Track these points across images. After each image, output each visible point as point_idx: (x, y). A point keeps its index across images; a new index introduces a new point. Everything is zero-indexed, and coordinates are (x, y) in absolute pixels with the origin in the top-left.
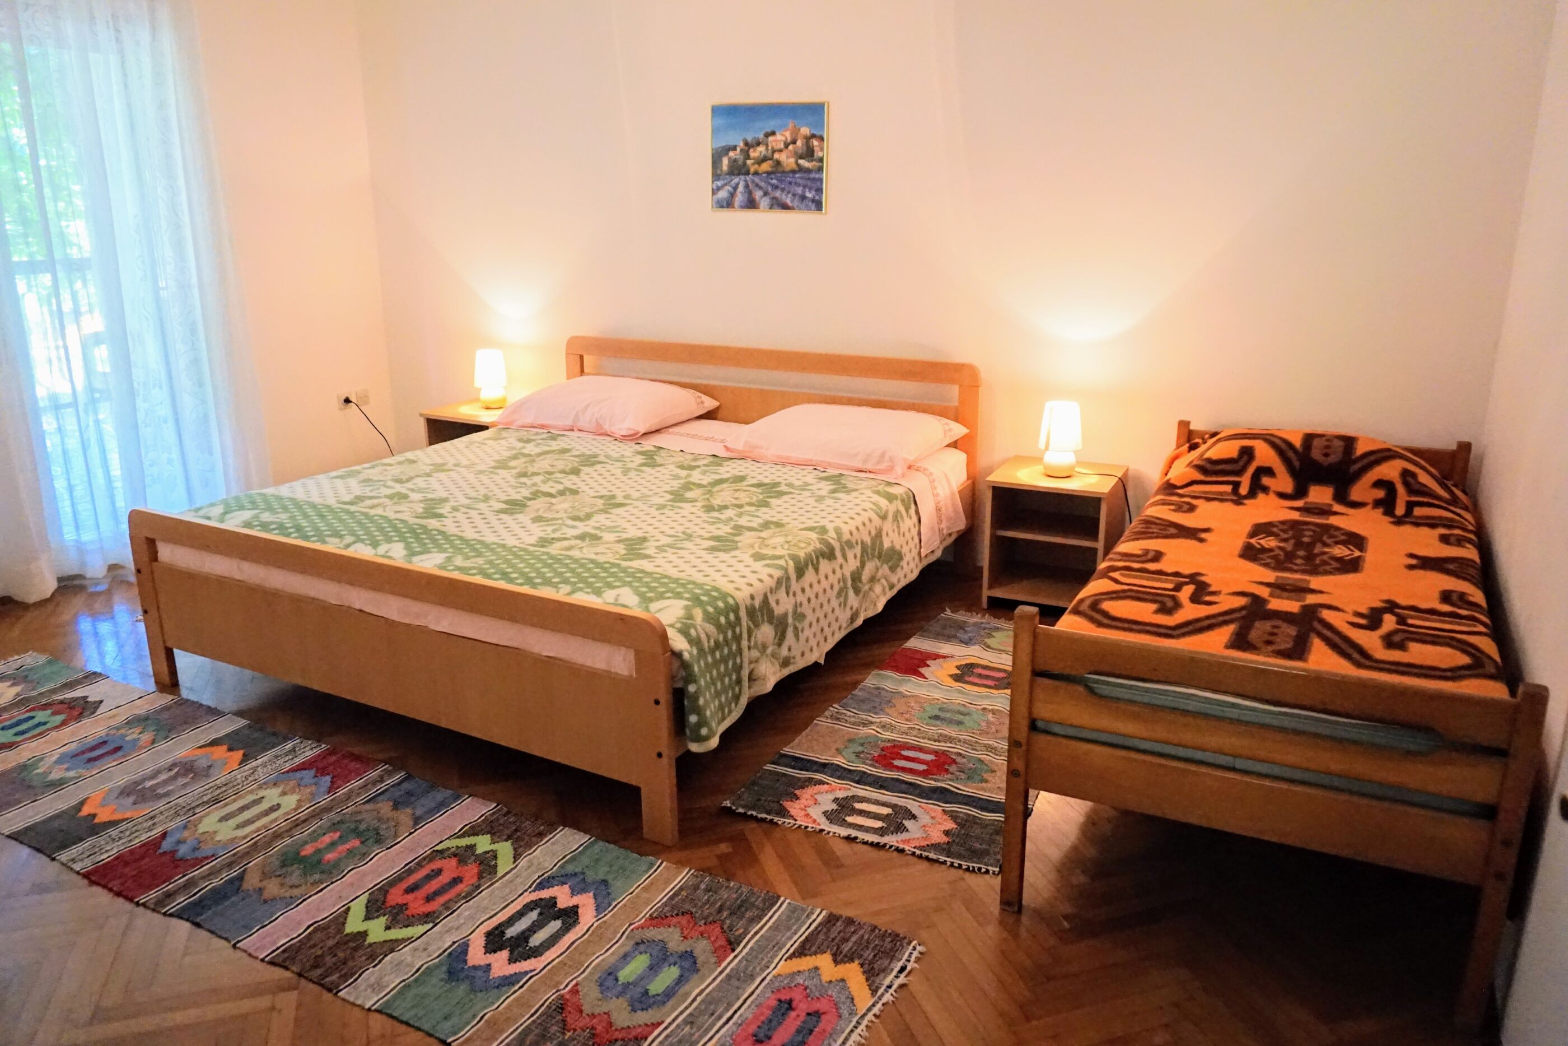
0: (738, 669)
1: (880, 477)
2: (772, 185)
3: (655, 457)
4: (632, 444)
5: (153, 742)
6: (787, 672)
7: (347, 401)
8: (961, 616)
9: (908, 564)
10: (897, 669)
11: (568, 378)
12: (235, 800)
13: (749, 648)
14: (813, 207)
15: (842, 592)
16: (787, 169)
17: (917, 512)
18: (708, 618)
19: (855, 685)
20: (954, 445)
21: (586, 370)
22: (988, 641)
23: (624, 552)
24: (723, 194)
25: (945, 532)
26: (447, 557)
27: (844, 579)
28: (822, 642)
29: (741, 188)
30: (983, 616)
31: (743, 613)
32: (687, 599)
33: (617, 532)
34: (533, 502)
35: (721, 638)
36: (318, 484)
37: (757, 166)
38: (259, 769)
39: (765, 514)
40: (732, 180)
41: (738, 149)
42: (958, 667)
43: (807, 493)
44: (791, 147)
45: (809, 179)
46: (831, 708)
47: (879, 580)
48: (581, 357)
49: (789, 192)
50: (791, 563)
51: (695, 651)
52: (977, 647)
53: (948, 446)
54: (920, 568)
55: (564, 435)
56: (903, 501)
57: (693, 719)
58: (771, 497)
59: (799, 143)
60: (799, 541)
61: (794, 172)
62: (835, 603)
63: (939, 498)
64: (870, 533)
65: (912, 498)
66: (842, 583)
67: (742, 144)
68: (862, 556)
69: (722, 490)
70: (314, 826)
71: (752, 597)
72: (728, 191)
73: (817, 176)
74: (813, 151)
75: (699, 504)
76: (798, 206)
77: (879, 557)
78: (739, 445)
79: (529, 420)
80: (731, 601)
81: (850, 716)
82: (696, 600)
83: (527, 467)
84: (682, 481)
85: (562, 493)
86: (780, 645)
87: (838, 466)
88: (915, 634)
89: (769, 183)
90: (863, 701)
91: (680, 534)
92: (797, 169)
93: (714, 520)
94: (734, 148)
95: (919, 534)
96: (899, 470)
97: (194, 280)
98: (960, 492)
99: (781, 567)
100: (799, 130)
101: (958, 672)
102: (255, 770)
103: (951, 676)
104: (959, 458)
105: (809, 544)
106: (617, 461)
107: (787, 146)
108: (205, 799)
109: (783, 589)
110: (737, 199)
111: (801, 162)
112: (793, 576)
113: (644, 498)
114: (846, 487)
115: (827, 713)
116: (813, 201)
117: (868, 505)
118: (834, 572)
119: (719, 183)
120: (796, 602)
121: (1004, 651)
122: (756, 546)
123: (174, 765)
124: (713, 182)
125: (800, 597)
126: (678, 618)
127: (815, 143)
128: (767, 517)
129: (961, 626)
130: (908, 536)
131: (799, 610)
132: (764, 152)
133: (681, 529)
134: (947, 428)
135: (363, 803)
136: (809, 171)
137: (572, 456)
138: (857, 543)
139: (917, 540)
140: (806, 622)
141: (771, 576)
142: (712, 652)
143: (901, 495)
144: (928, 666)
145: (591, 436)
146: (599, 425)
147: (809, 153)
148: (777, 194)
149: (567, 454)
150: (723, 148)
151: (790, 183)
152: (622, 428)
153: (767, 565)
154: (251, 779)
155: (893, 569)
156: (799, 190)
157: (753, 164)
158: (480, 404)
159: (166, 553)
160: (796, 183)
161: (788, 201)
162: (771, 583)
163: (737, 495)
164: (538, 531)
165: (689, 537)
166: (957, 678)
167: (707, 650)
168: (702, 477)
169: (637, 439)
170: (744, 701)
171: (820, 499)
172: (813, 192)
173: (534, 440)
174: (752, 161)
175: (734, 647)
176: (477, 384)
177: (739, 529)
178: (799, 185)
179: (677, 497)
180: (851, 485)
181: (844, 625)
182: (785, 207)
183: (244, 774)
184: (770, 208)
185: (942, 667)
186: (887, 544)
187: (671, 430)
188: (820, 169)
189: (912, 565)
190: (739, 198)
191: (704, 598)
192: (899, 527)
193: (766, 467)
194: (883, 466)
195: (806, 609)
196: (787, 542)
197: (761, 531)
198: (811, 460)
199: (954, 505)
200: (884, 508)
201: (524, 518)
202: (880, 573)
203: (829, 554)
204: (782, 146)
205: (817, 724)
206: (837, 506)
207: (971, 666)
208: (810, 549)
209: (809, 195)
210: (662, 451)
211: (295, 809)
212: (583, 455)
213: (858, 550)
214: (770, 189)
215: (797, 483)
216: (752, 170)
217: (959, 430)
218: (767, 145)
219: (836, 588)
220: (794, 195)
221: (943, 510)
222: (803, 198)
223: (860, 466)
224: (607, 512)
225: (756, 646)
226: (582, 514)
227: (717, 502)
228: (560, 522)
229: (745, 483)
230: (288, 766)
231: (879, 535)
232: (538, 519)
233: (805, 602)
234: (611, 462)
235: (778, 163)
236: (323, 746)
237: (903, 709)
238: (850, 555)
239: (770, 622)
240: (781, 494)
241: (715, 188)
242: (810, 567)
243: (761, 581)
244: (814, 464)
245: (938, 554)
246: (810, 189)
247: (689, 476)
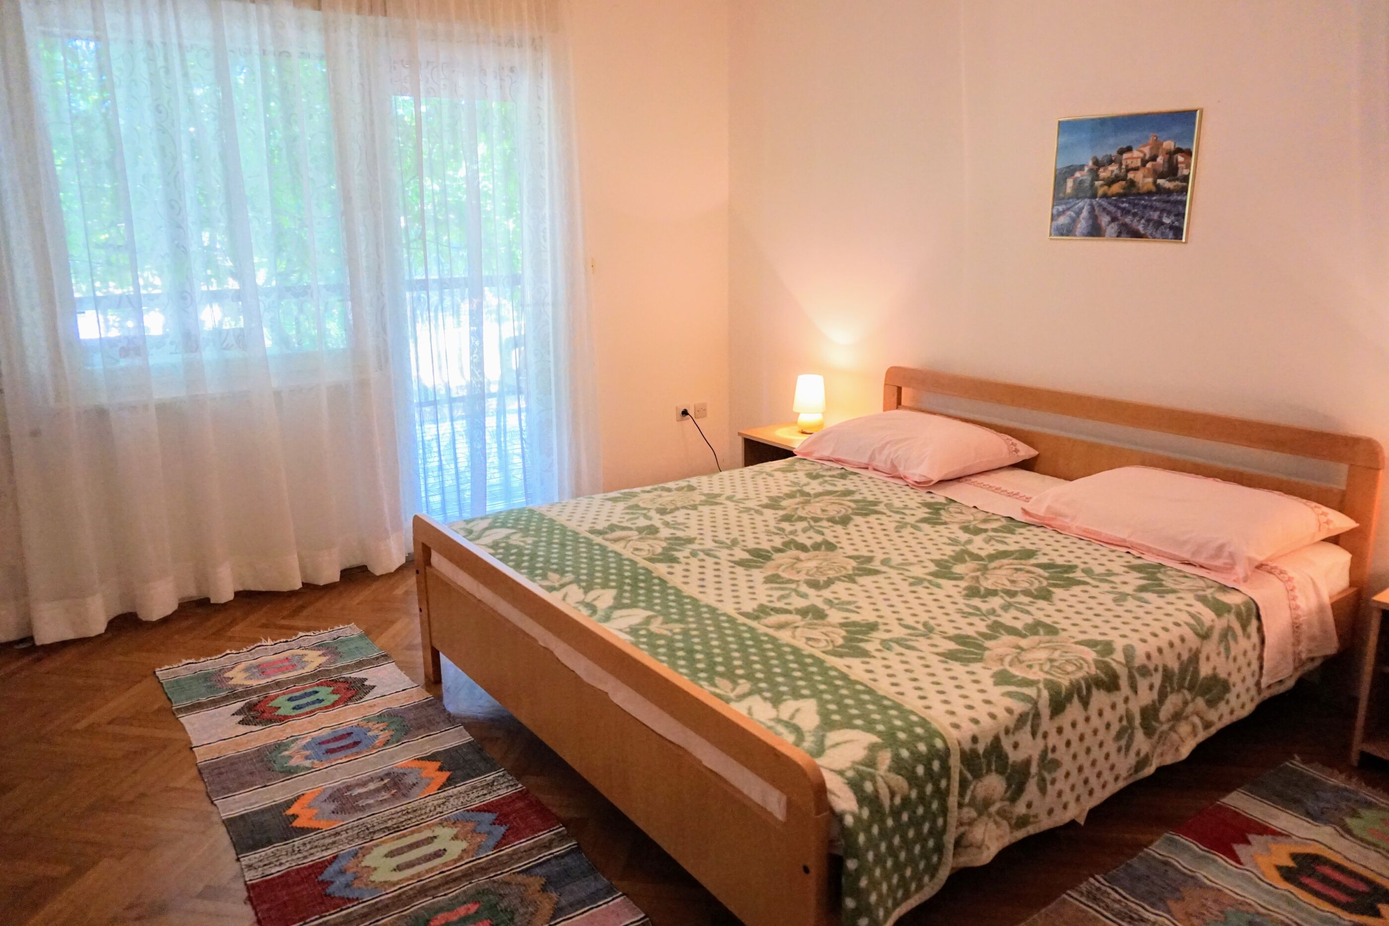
0: (938, 834)
1: (1212, 576)
2: (1123, 209)
3: (942, 512)
4: (923, 492)
5: (387, 743)
6: (1021, 834)
7: (685, 413)
8: (1313, 771)
9: (1238, 696)
10: (1201, 839)
11: (884, 410)
12: (412, 833)
13: (960, 805)
14: (1171, 235)
15: (1125, 733)
16: (1145, 189)
17: (1260, 629)
18: (898, 766)
20: (1335, 540)
21: (903, 402)
22: (1349, 821)
23: (840, 641)
24: (1063, 220)
25: (1304, 656)
26: (647, 617)
27: (1129, 717)
28: (1085, 797)
29: (1085, 213)
30: (1350, 777)
31: (955, 762)
32: (879, 734)
33: (848, 610)
34: (780, 554)
35: (914, 794)
36: (589, 506)
37: (1106, 188)
38: (451, 800)
39: (1041, 611)
40: (1076, 204)
41: (1086, 169)
42: (1294, 857)
43: (1105, 587)
44: (1149, 165)
45: (1168, 202)
46: (1092, 880)
47: (1187, 718)
48: (899, 389)
49: (1143, 218)
50: (1045, 694)
51: (865, 813)
52: (1328, 829)
53: (1326, 540)
54: (1258, 700)
55: (855, 474)
56: (1239, 615)
57: (850, 903)
58: (1056, 586)
59: (1160, 160)
60: (1068, 661)
61: (1150, 193)
62: (1111, 747)
63: (1300, 612)
64: (1179, 656)
65: (1254, 610)
66: (1125, 723)
67: (1090, 163)
68: (1163, 687)
69: (1000, 568)
70: (455, 891)
71: (975, 739)
72: (1071, 217)
73: (1179, 198)
74: (1177, 169)
75: (963, 584)
76: (1151, 234)
77: (1191, 689)
78: (1040, 510)
79: (826, 453)
80: (939, 744)
81: (1115, 901)
82: (890, 738)
83: (797, 509)
84: (958, 549)
85: (817, 547)
86: (1013, 799)
87: (1159, 554)
88: (1240, 786)
89: (1119, 208)
90: (1139, 879)
91: (920, 626)
92: (1153, 189)
93: (971, 611)
94: (1081, 168)
95: (1261, 658)
96: (1240, 570)
98: (1334, 606)
99: (1026, 698)
100: (1161, 144)
101: (1291, 864)
102: (448, 798)
103: (1279, 868)
104: (1341, 558)
105: (1080, 668)
106: (897, 512)
107: (1144, 162)
108: (390, 823)
109: (1028, 728)
110: (1079, 226)
111: (1160, 181)
112: (1045, 711)
113: (902, 567)
114: (1161, 585)
115: (1084, 887)
116: (1172, 227)
117: (1184, 617)
118: (1113, 707)
119: (1061, 208)
120: (1046, 746)
121: (1374, 845)
122: (1008, 659)
123: (388, 775)
124: (1053, 206)
125: (1053, 740)
126: (854, 763)
127: (1180, 159)
128: (1040, 616)
129: (1313, 786)
130: (1241, 661)
131: (1050, 756)
132: (1116, 172)
133: (924, 617)
134: (1323, 519)
135: (519, 872)
136: (1169, 192)
137: (850, 501)
138: (1156, 670)
139: (1255, 666)
140: (1060, 774)
141: (1009, 711)
142: (896, 813)
143: (1238, 606)
144: (1248, 842)
145: (883, 477)
146: (894, 466)
147: (1171, 171)
148: (1128, 220)
149: (849, 498)
150: (1068, 167)
151: (1145, 207)
152: (918, 472)
153: (1009, 694)
154: (439, 810)
155: (1212, 704)
156: (1155, 215)
157: (1102, 186)
158: (797, 428)
159: (438, 562)
160: (1151, 207)
161: (1141, 228)
162: (1008, 720)
163: (1015, 576)
164: (764, 595)
165: (929, 630)
166: (1287, 874)
167: (887, 810)
168: (985, 546)
169: (930, 487)
170: (944, 874)
171: (1120, 598)
172: (1172, 218)
173: (823, 476)
174: (1101, 182)
175: (935, 805)
176: (796, 409)
177: (997, 628)
178: (1156, 209)
179: (943, 570)
180: (1169, 583)
181: (1124, 774)
182: (1135, 234)
183: (435, 803)
184: (1118, 236)
185: (1269, 850)
186: (1205, 670)
187: (974, 479)
188: (1184, 190)
189: (1245, 698)
190: (1082, 224)
191: (902, 736)
192: (1228, 649)
193: (1066, 542)
194: (1219, 563)
195: (1063, 755)
196: (1052, 660)
197: (1024, 636)
198: (1124, 541)
199: (1322, 622)
200: (1208, 623)
201: (758, 575)
202: (1190, 708)
203: (1110, 683)
204: (1138, 163)
205: (1064, 900)
206: (1140, 612)
207: (1316, 859)
208: (1080, 675)
209: (1167, 221)
210: (953, 505)
211: (456, 861)
212: (864, 500)
213: (1157, 679)
214: (1119, 214)
215: (1098, 570)
216: (1100, 192)
217: (1342, 523)
218: (1121, 164)
219: (1115, 727)
220: (1149, 221)
221: (1304, 627)
222: (1159, 224)
223: (1187, 556)
224: (853, 581)
225: (972, 803)
226: (823, 579)
227: (987, 584)
228: (794, 586)
229: (1033, 561)
230: (477, 804)
231: (1195, 657)
232: (772, 579)
233: (1061, 747)
234: (889, 513)
235: (1132, 183)
236: (520, 785)
237: (1193, 907)
238: (1143, 684)
239: (1001, 771)
240: (1072, 583)
241: (1055, 212)
242: (1076, 699)
243: (993, 716)
244: (1128, 544)
245: (1290, 683)
246: (1169, 213)
247: (969, 542)
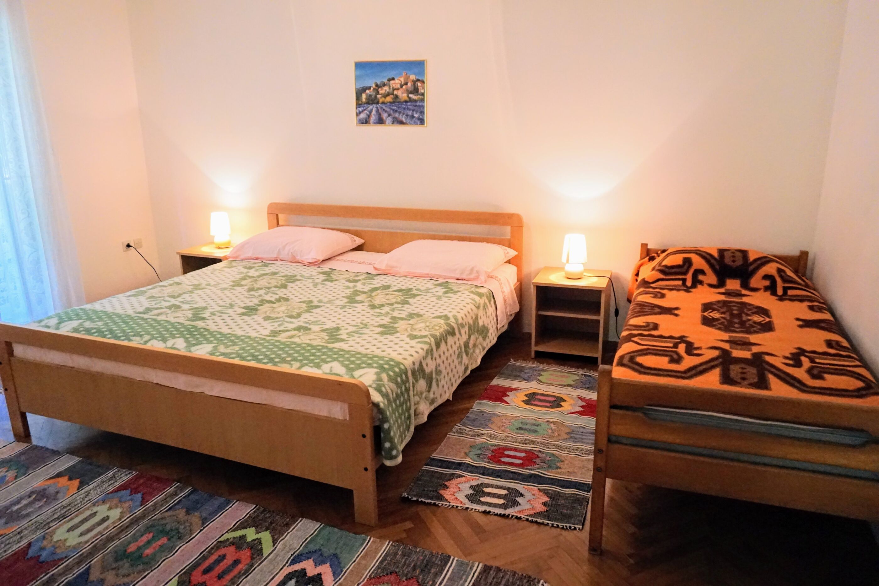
0: (408, 409)
1: (470, 283)
2: (393, 110)
3: (331, 275)
4: (316, 267)
5: (16, 477)
6: (433, 408)
7: (128, 246)
8: (520, 363)
9: (491, 335)
10: (490, 399)
11: (270, 228)
12: (77, 516)
13: (414, 395)
14: (419, 122)
15: (460, 356)
16: (402, 100)
17: (495, 303)
18: (390, 379)
19: (468, 410)
20: (509, 262)
21: (280, 223)
22: (539, 378)
23: (327, 338)
24: (363, 116)
25: (509, 314)
26: (214, 347)
27: (460, 348)
28: (450, 387)
29: (374, 112)
30: (533, 363)
31: (410, 374)
32: (376, 367)
33: (319, 324)
34: (261, 307)
35: (399, 392)
36: (119, 301)
37: (383, 99)
38: (91, 492)
39: (408, 309)
40: (368, 107)
41: (372, 89)
42: (526, 395)
43: (430, 295)
44: (404, 87)
45: (416, 106)
46: (456, 426)
47: (478, 346)
48: (277, 215)
49: (404, 114)
50: (432, 340)
51: (386, 402)
52: (534, 382)
53: (506, 262)
54: (497, 336)
55: (272, 264)
56: (487, 297)
57: (387, 445)
58: (408, 298)
59: (409, 84)
60: (434, 325)
61: (406, 102)
62: (456, 362)
63: (505, 294)
64: (472, 318)
65: (492, 295)
66: (459, 350)
67: (374, 86)
68: (469, 332)
69: (378, 295)
70: (133, 531)
71: (414, 363)
72: (367, 114)
73: (421, 104)
74: (418, 89)
75: (367, 304)
76: (409, 122)
77: (477, 332)
78: (383, 267)
79: (249, 255)
80: (402, 367)
81: (468, 431)
82: (381, 367)
83: (253, 285)
84: (352, 290)
85: (278, 300)
86: (429, 391)
87: (445, 277)
88: (496, 376)
89: (391, 109)
90: (474, 420)
91: (359, 324)
92: (408, 100)
93: (378, 314)
94: (369, 88)
95: (497, 316)
96: (483, 278)
97: (28, 173)
98: (515, 289)
99: (426, 343)
100: (409, 77)
101: (526, 398)
102: (88, 493)
103: (523, 401)
104: (512, 270)
105: (441, 327)
106: (309, 278)
107: (402, 86)
108: (56, 516)
109: (430, 356)
110: (372, 118)
111: (411, 96)
112: (434, 348)
113: (330, 301)
114: (452, 290)
115: (454, 430)
116: (419, 119)
117: (469, 301)
118: (455, 343)
119: (361, 109)
120: (436, 364)
121: (551, 384)
122: (409, 329)
123: (32, 493)
124: (357, 108)
125: (439, 361)
126: (373, 381)
127: (419, 84)
128: (409, 310)
129: (522, 369)
130: (491, 318)
131: (438, 368)
132: (388, 90)
133: (359, 321)
134: (506, 252)
135: (166, 511)
136: (415, 101)
137: (280, 276)
138: (466, 324)
139: (495, 320)
140: (442, 376)
141: (422, 349)
142: (395, 401)
143: (486, 293)
144: (508, 396)
145: (288, 263)
146: (294, 257)
147: (415, 91)
148: (397, 115)
149: (276, 276)
150: (363, 88)
151: (404, 109)
152: (310, 257)
153: (419, 342)
154: (86, 499)
155: (484, 339)
156: (410, 113)
157: (381, 98)
158: (214, 246)
159: (19, 350)
160: (408, 109)
161: (404, 119)
162: (422, 353)
163: (387, 297)
164: (269, 327)
165: (366, 326)
166: (527, 402)
167: (392, 399)
168: (363, 287)
169: (319, 264)
170: (412, 429)
171: (439, 298)
172: (419, 114)
173: (254, 267)
174: (381, 96)
175: (406, 396)
176: (212, 234)
177: (395, 319)
178: (410, 110)
179: (352, 300)
180: (455, 289)
181: (461, 375)
182: (401, 123)
183: (82, 496)
184: (393, 124)
185: (516, 396)
186: (481, 324)
187: (337, 258)
188: (423, 100)
189: (493, 335)
190: (373, 118)
191: (386, 366)
192: (486, 313)
193: (401, 279)
194: (472, 276)
195: (442, 368)
196: (428, 326)
197: (409, 320)
198: (428, 274)
199: (513, 298)
200: (478, 302)
201: (258, 318)
202: (478, 342)
203: (452, 332)
204: (399, 86)
205: (449, 437)
206: (450, 302)
207: (534, 394)
208: (442, 330)
209: (416, 115)
210: (335, 271)
211: (120, 519)
212: (287, 276)
213: (467, 328)
214: (392, 112)
215: (423, 288)
216: (381, 101)
217: (512, 253)
218: (390, 86)
219: (457, 353)
220: (407, 115)
221: (507, 300)
222: (413, 117)
223: (458, 276)
224: (310, 312)
225: (417, 394)
226: (294, 314)
227: (377, 302)
228: (281, 319)
229: (391, 290)
230: (111, 489)
231: (477, 318)
232: (267, 318)
233: (441, 364)
234: (306, 280)
235: (397, 97)
236: (134, 472)
237: (500, 424)
238: (463, 331)
239: (424, 378)
240: (414, 296)
241: (358, 111)
242: (443, 341)
243: (417, 352)
244: (430, 276)
245: (506, 327)
246: (417, 112)
247: (355, 286)
